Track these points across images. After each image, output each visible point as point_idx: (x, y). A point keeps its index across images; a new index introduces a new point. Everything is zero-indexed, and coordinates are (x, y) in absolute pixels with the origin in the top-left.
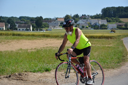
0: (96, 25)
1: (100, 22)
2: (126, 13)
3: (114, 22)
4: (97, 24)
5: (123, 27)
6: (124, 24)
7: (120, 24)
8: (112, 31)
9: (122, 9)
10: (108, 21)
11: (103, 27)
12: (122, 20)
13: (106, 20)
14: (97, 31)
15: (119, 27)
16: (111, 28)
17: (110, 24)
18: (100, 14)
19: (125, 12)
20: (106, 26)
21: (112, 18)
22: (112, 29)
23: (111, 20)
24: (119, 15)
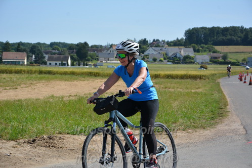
0: (176, 56)
1: (183, 52)
2: (224, 38)
3: (205, 51)
4: (178, 56)
5: (221, 60)
6: (221, 55)
7: (215, 55)
8: (201, 67)
9: (218, 31)
10: (195, 51)
11: (187, 60)
12: (218, 48)
13: (192, 49)
14: (178, 67)
15: (214, 61)
16: (201, 61)
17: (199, 55)
18: (182, 39)
19: (223, 35)
20: (193, 59)
21: (202, 45)
22: (202, 63)
23: (201, 48)
24: (213, 40)
